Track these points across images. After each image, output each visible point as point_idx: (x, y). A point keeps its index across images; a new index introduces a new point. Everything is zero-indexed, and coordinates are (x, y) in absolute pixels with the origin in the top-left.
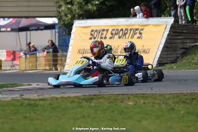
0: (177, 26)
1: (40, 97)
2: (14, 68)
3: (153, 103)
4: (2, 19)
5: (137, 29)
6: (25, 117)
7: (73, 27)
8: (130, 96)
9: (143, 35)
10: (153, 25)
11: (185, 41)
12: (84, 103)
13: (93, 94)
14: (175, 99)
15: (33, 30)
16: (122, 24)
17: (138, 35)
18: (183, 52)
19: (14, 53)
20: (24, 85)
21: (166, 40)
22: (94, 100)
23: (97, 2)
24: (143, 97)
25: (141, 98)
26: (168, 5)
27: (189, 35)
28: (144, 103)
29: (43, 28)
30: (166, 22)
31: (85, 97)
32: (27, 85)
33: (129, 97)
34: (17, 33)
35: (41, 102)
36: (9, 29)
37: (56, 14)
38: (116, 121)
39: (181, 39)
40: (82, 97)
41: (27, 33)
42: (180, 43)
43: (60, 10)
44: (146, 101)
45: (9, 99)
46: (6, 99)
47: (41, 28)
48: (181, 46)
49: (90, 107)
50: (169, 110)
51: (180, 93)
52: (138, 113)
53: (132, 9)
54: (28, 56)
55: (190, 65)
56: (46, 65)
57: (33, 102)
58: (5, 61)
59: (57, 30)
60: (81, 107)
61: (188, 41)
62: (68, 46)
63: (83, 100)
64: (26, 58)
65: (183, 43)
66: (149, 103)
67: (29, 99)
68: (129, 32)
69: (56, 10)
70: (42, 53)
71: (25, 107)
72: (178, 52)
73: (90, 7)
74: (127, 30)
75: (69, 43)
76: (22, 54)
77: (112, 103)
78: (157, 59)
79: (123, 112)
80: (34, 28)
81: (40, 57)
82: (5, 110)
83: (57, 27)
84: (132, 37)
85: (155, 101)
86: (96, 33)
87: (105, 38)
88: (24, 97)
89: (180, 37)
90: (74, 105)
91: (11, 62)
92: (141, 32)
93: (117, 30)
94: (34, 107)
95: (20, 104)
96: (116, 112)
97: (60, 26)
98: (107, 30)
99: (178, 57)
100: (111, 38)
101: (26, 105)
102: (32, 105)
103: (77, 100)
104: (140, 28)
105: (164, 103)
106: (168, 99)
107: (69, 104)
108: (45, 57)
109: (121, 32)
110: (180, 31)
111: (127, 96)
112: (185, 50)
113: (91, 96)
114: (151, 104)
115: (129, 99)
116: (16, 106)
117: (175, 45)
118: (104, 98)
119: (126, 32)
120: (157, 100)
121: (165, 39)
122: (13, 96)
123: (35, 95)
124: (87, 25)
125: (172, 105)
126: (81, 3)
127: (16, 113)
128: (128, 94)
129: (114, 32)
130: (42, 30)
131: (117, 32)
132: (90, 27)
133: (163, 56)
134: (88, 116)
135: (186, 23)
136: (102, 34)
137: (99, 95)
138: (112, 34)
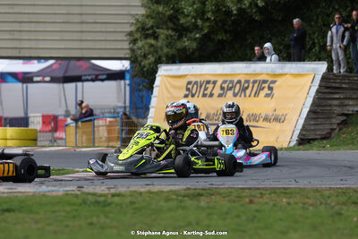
0: (331, 77)
1: (113, 191)
2: (55, 144)
3: (304, 204)
4: (36, 61)
5: (265, 82)
6: (91, 224)
7: (157, 75)
8: (263, 192)
9: (274, 91)
10: (292, 74)
11: (346, 102)
12: (188, 202)
13: (200, 187)
14: (340, 198)
15: (87, 80)
16: (238, 72)
17: (266, 91)
18: (342, 121)
19: (55, 118)
20: (78, 172)
21: (314, 100)
22: (203, 198)
23: (197, 35)
24: (285, 193)
25: (283, 195)
26: (316, 41)
27: (351, 92)
28: (289, 204)
29: (104, 77)
30: (314, 69)
31: (187, 192)
32: (83, 172)
33: (261, 194)
34: (61, 85)
35: (116, 199)
36: (48, 79)
37: (127, 53)
38: (244, 231)
39: (339, 99)
40: (183, 192)
41: (76, 86)
42: (336, 106)
43: (135, 47)
44: (291, 200)
45: (60, 193)
46: (54, 194)
47: (100, 77)
48: (338, 110)
49: (198, 208)
50: (332, 216)
51: (347, 188)
52: (281, 220)
53: (256, 48)
54: (80, 123)
55: (353, 143)
56: (109, 139)
57: (102, 199)
58: (40, 131)
59: (128, 82)
60: (184, 208)
61: (351, 102)
62: (148, 109)
63: (184, 196)
64: (77, 127)
65: (342, 105)
66: (296, 203)
67: (94, 194)
68: (251, 85)
69: (127, 47)
70: (102, 118)
71: (89, 206)
72: (334, 121)
73: (186, 42)
74: (247, 81)
75: (150, 104)
76: (69, 121)
77: (234, 202)
78: (297, 132)
79: (255, 217)
80: (89, 78)
81: (99, 126)
82: (55, 212)
83: (128, 76)
84: (257, 94)
85: (307, 200)
86: (195, 86)
87: (211, 95)
88: (85, 190)
89: (338, 96)
90: (172, 204)
91: (50, 134)
92: (271, 85)
93: (232, 82)
94: (105, 206)
95: (80, 201)
96: (244, 218)
97: (135, 73)
98: (215, 83)
99: (333, 130)
100: (220, 95)
101: (92, 203)
102: (101, 203)
103: (174, 197)
104: (270, 79)
105: (321, 203)
106: (329, 197)
107: (162, 203)
108: (108, 126)
109: (238, 85)
110: (337, 85)
111: (258, 191)
112: (345, 118)
113: (198, 191)
114: (301, 205)
115: (262, 197)
116: (74, 204)
117: (329, 108)
118: (219, 194)
119: (246, 85)
120: (309, 198)
121: (311, 99)
122: (65, 189)
123: (103, 188)
124: (180, 73)
125: (337, 208)
126: (171, 36)
127: (74, 217)
128: (258, 189)
129: (225, 86)
130: (103, 80)
131: (231, 85)
132: (185, 76)
133: (308, 127)
134: (197, 224)
135: (346, 71)
136: (206, 89)
137: (210, 189)
138: (222, 88)
